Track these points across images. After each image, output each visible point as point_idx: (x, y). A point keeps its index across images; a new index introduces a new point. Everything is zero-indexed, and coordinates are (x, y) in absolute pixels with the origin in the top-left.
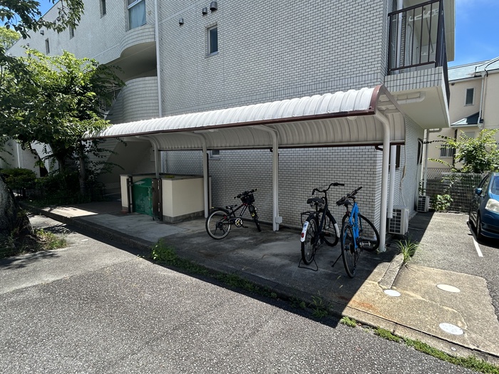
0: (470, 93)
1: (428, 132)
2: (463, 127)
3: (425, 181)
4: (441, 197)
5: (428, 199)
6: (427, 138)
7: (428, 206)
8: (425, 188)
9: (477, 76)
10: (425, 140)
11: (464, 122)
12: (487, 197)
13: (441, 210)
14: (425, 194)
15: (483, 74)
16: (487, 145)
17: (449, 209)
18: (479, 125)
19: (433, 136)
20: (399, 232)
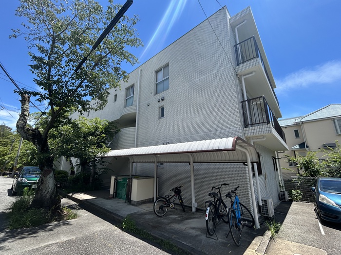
0: (296, 132)
1: (278, 153)
2: (297, 150)
3: (283, 181)
4: (295, 192)
5: (286, 193)
6: (278, 156)
7: (288, 198)
8: (283, 185)
9: (297, 124)
10: (277, 157)
11: (297, 147)
12: (319, 194)
13: (296, 200)
14: (284, 190)
15: (301, 123)
16: (314, 160)
17: (302, 200)
18: (307, 149)
19: (280, 155)
20: (268, 215)
